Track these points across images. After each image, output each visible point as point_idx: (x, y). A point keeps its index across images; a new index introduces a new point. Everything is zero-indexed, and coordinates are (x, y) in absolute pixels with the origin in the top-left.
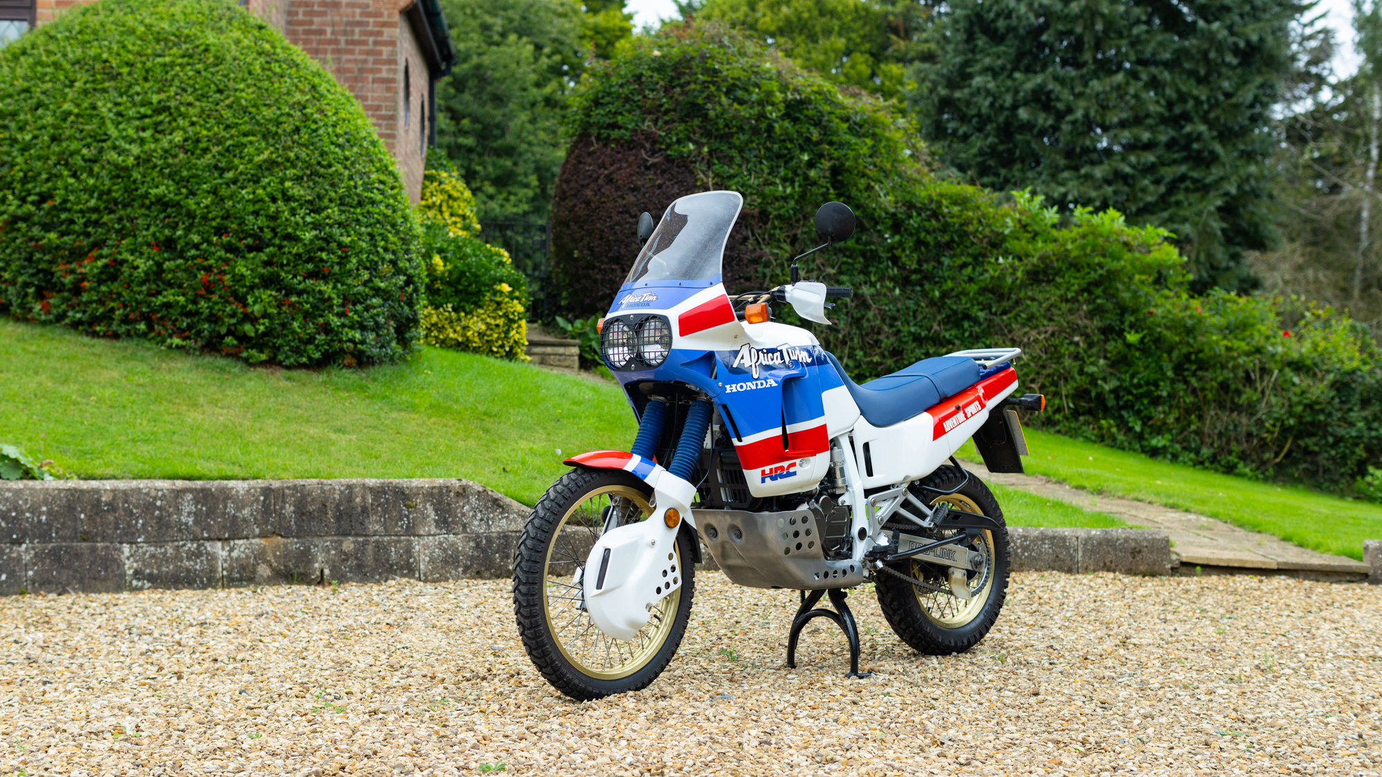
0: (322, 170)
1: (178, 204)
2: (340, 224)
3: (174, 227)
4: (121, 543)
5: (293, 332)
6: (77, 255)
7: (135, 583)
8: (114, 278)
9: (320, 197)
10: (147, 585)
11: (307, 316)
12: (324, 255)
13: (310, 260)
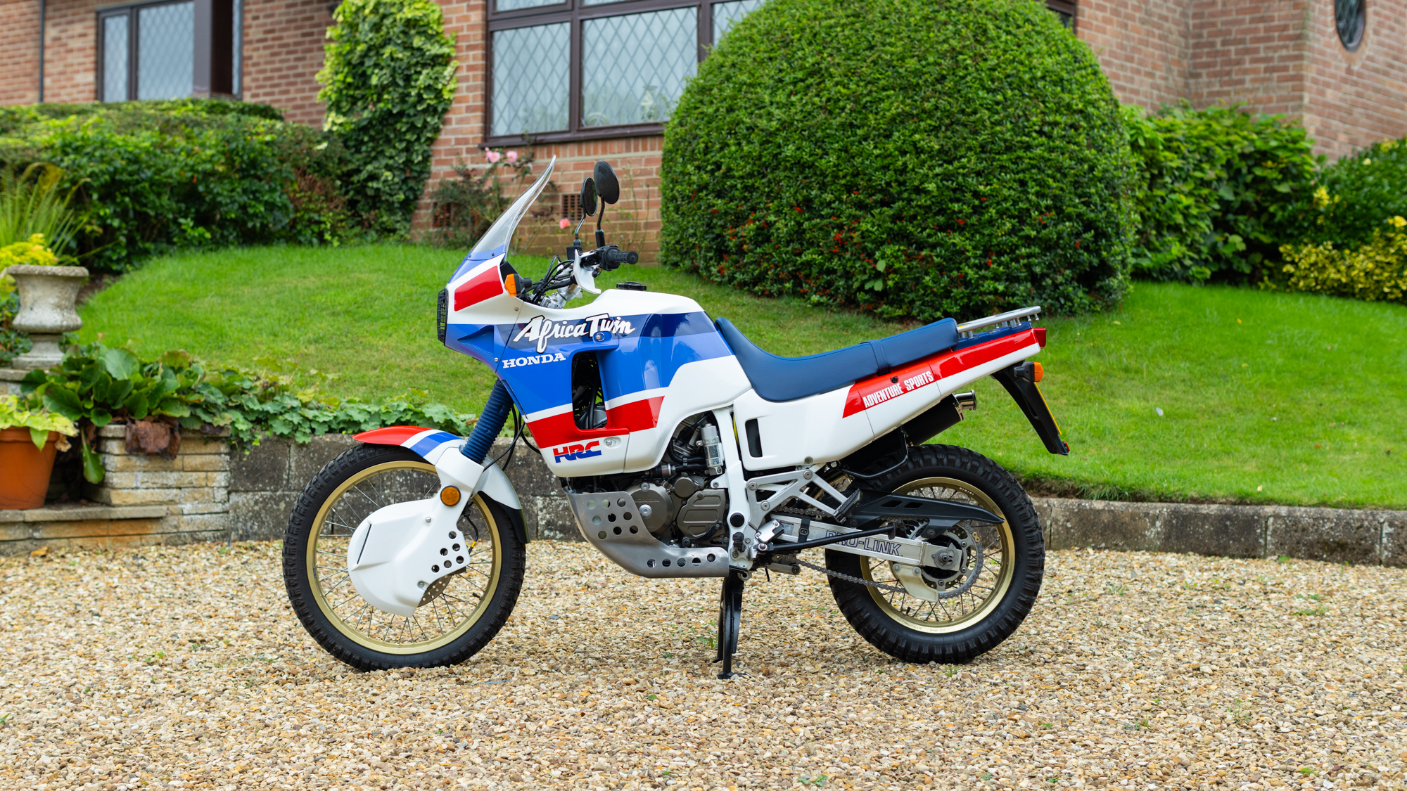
0: (964, 118)
1: (812, 166)
2: (979, 174)
3: (809, 187)
4: (534, 495)
5: (925, 287)
6: (740, 219)
7: (546, 533)
8: (767, 239)
9: (956, 147)
10: (559, 535)
11: (941, 269)
12: (956, 206)
13: (941, 212)
